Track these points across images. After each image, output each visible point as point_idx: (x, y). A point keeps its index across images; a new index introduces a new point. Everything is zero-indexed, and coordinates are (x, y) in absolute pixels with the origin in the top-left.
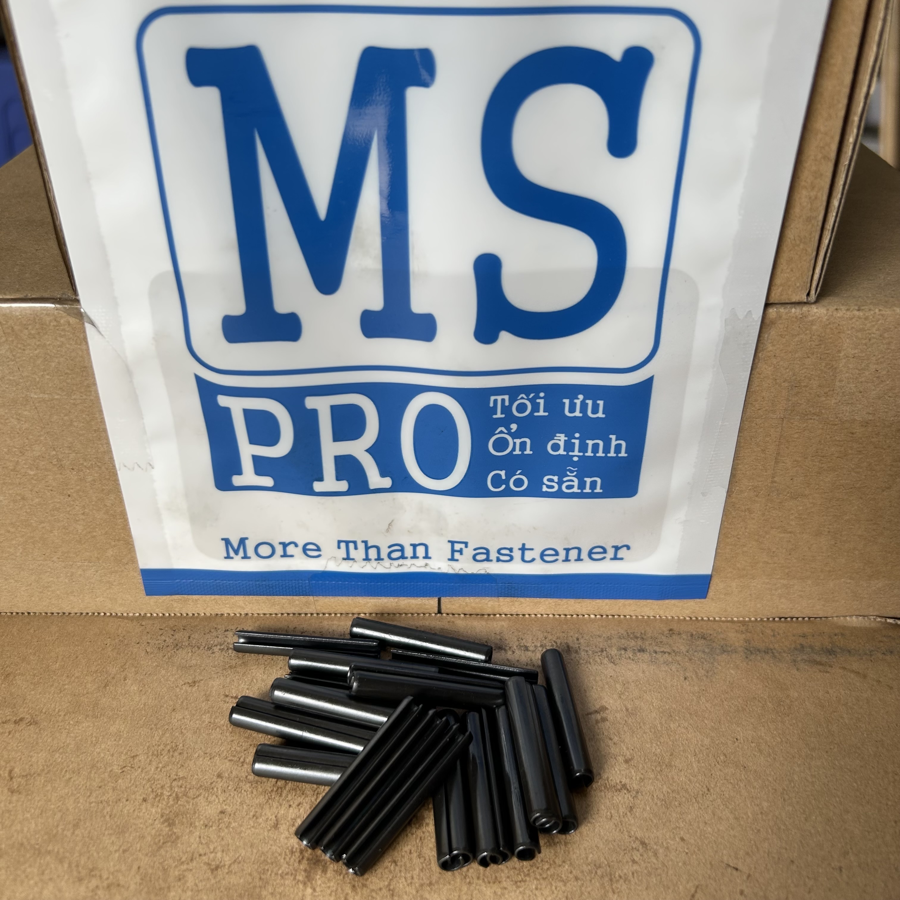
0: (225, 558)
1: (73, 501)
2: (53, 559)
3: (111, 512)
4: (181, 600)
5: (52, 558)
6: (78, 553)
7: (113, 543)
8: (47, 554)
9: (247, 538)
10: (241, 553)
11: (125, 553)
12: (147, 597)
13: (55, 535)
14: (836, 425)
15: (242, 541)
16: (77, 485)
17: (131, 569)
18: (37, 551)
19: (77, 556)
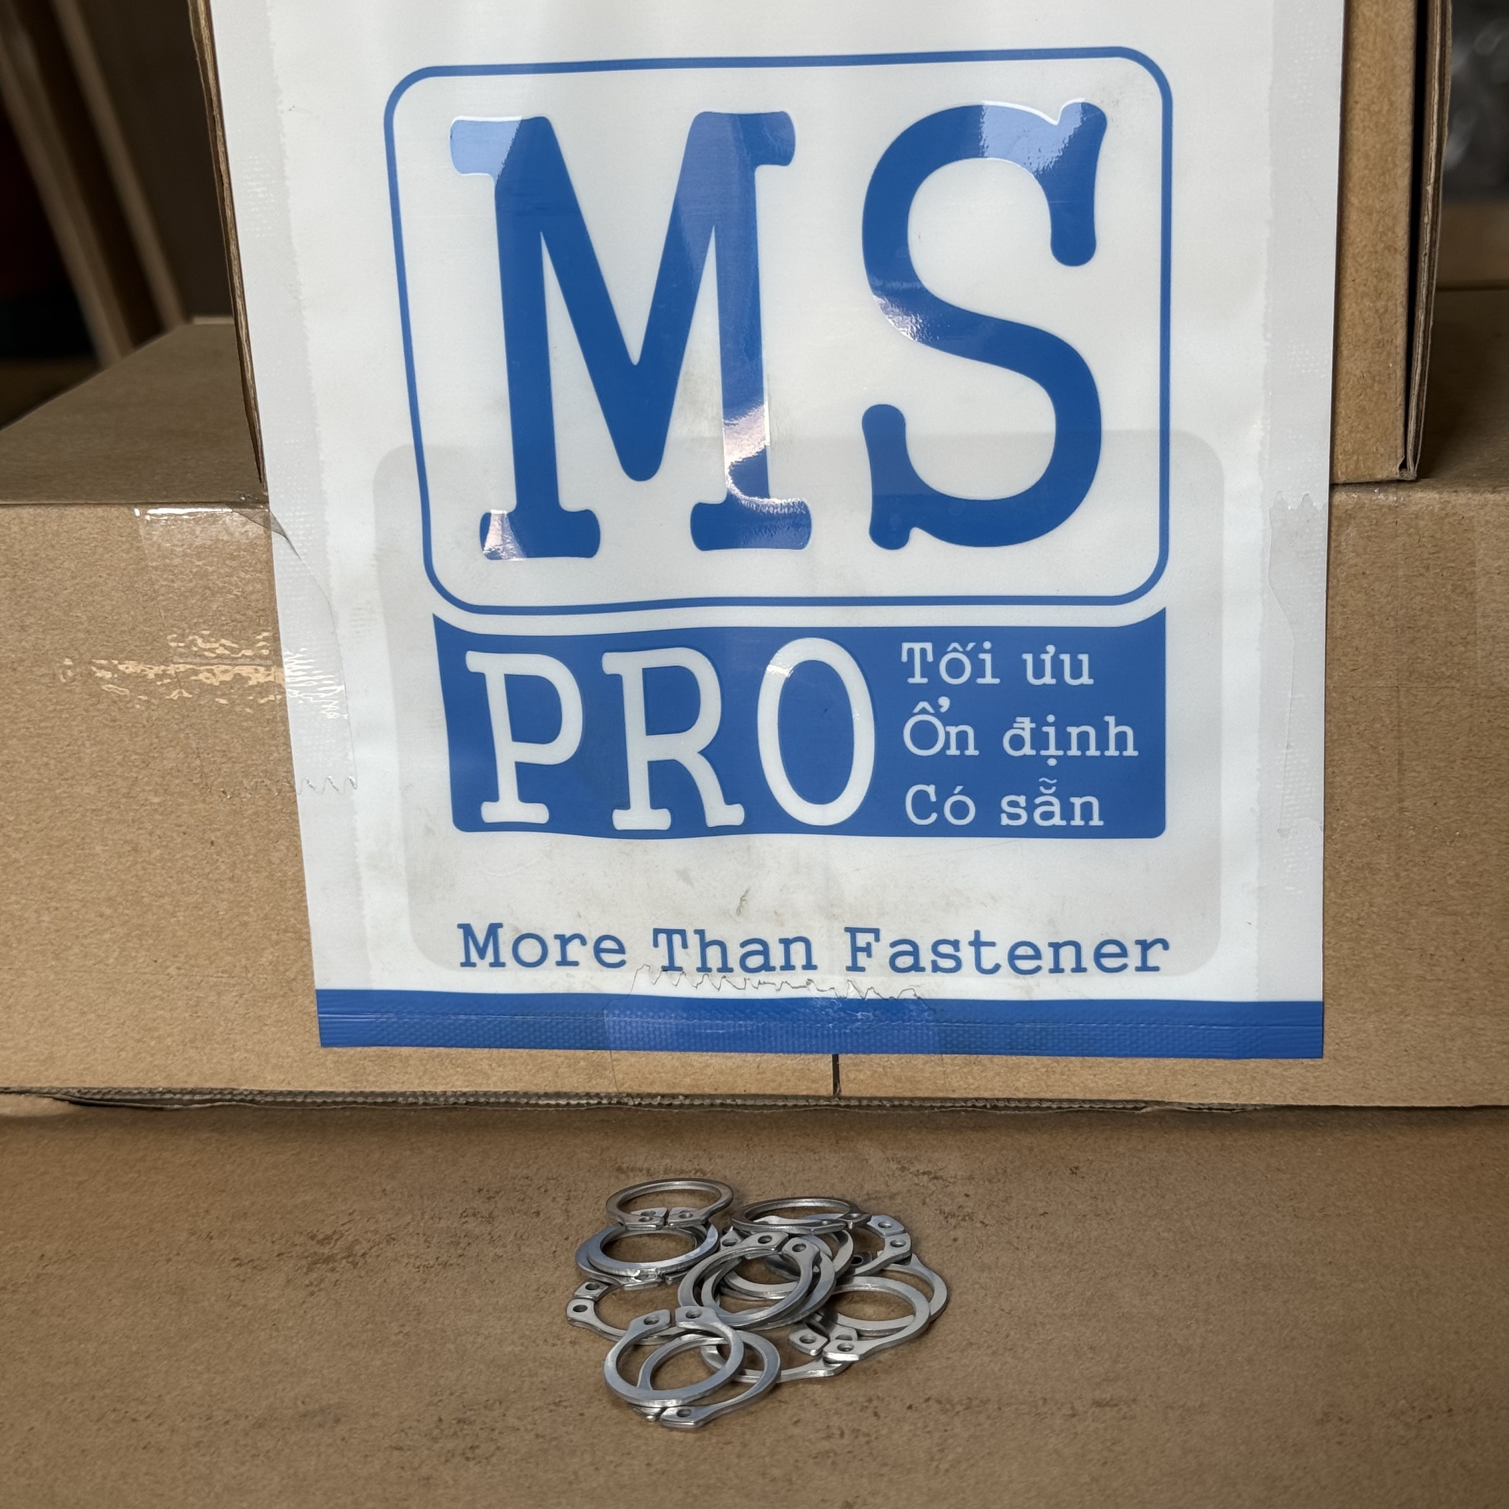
0: (463, 965)
1: (218, 854)
2: (168, 971)
3: (279, 874)
4: (380, 1057)
5: (167, 967)
6: (213, 958)
7: (274, 937)
8: (160, 960)
9: (500, 925)
10: (490, 956)
11: (293, 957)
12: (322, 1051)
13: (179, 921)
14: (1493, 698)
15: (493, 930)
16: (228, 823)
17: (300, 992)
18: (144, 953)
19: (211, 963)
